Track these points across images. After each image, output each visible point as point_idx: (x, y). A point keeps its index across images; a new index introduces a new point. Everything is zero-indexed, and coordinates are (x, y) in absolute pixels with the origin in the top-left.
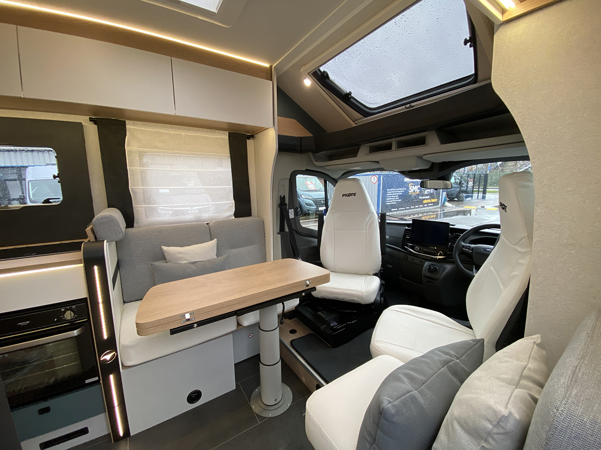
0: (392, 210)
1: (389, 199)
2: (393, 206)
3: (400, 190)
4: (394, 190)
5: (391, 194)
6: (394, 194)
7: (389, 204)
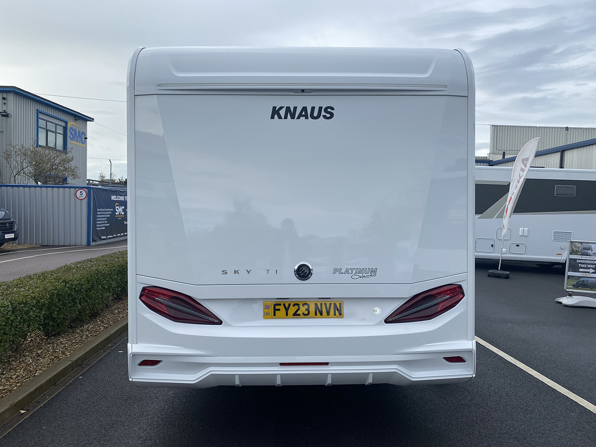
0: (103, 237)
2: (103, 233)
3: (108, 211)
4: (103, 210)
5: (101, 216)
6: (103, 216)
7: (99, 229)
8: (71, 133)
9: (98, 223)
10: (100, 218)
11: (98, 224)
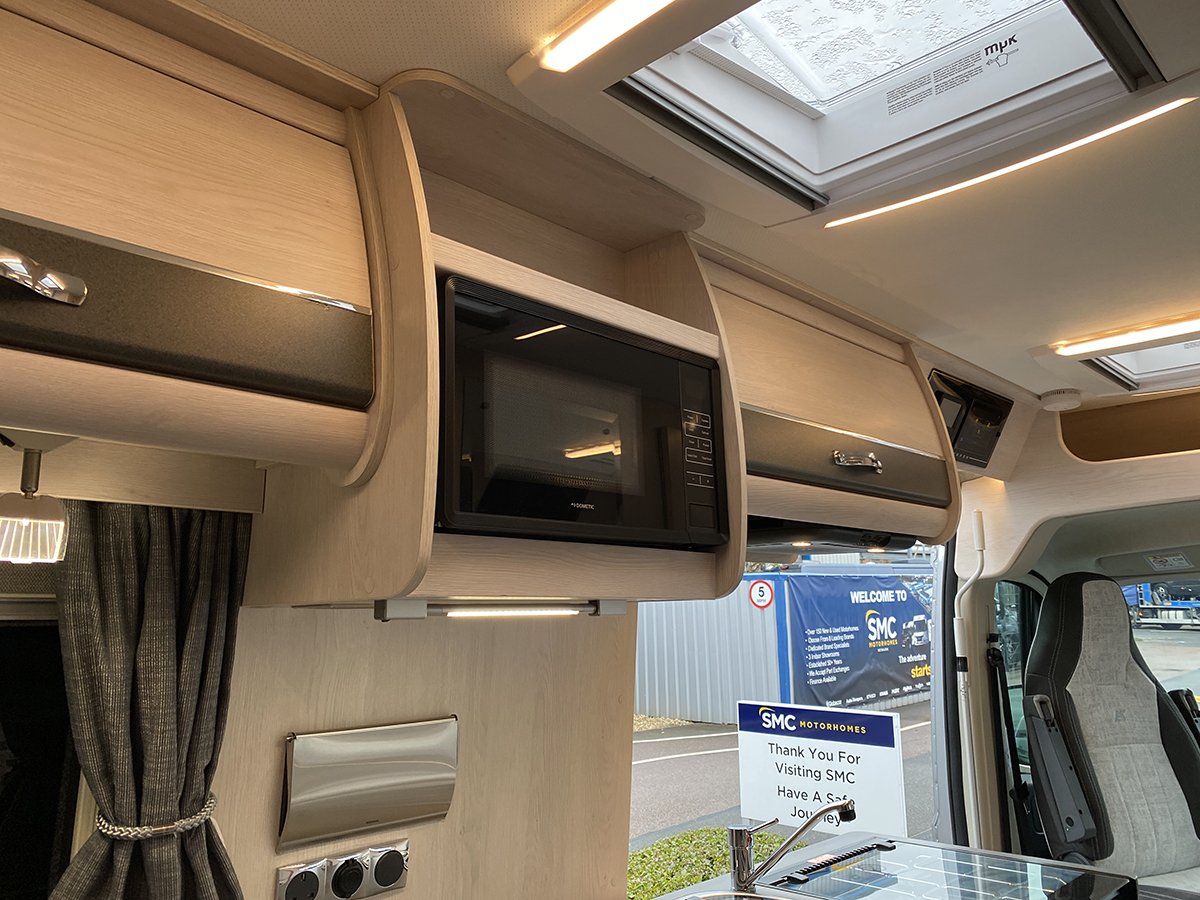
3: (842, 634)
4: (825, 631)
5: (820, 648)
6: (830, 647)
7: (816, 682)
9: (814, 665)
10: (819, 652)
11: (814, 669)
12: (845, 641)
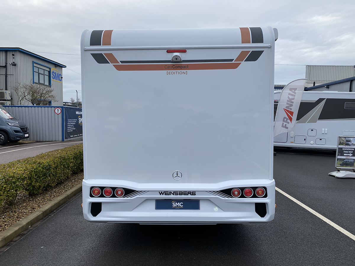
0: (71, 136)
1: (69, 127)
2: (71, 133)
3: (74, 121)
4: (71, 120)
6: (72, 124)
7: (69, 131)
8: (53, 75)
12: (75, 123)
